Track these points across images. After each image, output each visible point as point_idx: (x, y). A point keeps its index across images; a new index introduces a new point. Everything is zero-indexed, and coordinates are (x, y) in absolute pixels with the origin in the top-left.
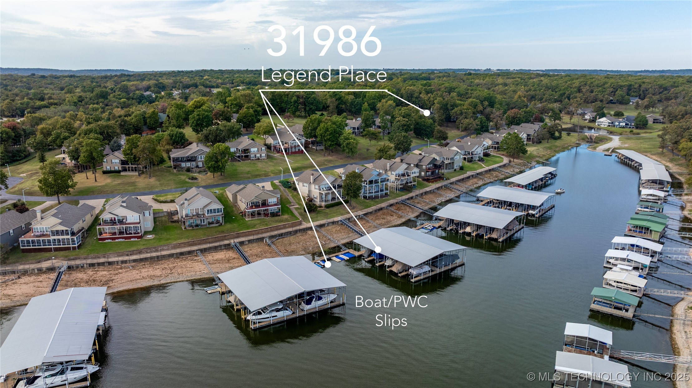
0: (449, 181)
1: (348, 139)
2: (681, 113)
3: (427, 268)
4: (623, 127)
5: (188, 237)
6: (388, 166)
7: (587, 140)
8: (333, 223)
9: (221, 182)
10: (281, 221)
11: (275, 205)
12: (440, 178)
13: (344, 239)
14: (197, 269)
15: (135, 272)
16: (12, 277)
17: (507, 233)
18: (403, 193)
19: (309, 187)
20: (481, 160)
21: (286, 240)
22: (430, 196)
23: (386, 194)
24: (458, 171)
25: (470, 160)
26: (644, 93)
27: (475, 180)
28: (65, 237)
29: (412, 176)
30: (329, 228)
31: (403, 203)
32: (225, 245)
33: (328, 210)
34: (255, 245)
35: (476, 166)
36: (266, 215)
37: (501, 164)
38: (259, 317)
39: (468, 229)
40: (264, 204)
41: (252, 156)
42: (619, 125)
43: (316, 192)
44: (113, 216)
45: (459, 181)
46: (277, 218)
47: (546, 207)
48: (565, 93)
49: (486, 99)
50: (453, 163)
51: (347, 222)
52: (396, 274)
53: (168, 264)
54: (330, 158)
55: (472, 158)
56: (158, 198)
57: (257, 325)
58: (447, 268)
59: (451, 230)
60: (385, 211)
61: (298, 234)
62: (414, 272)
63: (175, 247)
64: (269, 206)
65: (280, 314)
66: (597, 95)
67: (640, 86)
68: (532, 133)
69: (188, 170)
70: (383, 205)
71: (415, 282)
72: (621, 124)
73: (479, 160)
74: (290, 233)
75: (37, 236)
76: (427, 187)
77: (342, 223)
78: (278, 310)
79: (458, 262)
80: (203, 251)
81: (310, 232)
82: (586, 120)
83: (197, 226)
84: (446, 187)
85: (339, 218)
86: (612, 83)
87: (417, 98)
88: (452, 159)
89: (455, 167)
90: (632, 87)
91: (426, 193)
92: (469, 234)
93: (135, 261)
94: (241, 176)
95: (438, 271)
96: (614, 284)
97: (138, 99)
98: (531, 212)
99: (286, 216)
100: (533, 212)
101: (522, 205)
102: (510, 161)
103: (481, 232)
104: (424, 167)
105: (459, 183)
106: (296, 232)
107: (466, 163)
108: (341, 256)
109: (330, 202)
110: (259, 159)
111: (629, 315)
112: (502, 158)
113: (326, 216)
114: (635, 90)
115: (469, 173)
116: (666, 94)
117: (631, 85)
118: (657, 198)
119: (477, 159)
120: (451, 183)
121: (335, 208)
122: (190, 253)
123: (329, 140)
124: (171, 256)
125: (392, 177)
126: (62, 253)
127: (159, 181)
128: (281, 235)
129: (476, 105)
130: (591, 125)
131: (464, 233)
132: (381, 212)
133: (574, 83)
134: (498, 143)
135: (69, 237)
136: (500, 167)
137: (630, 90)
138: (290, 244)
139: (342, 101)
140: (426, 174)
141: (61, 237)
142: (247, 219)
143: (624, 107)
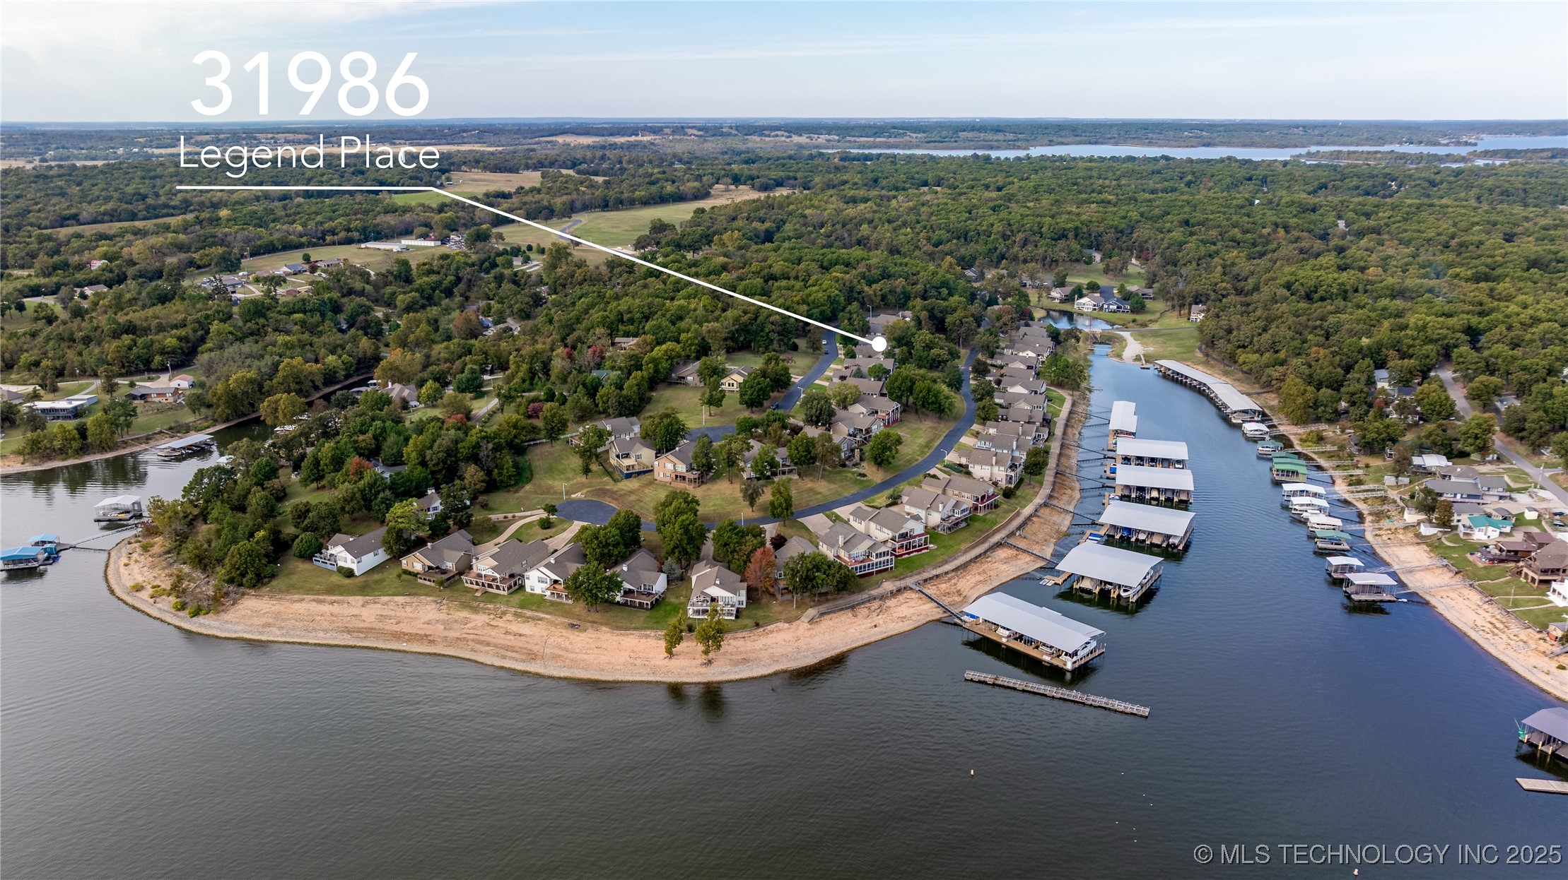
4: (1115, 312)
5: (963, 541)
7: (1096, 340)
8: (1040, 505)
10: (1008, 512)
11: (994, 495)
13: (1062, 521)
14: (1003, 569)
15: (964, 581)
16: (877, 603)
19: (991, 470)
21: (1028, 529)
27: (1070, 429)
30: (1042, 511)
31: (1058, 473)
36: (991, 507)
37: (1069, 401)
42: (1108, 308)
43: (1000, 474)
44: (906, 531)
45: (1064, 434)
46: (1000, 509)
52: (1158, 546)
54: (928, 423)
59: (1137, 497)
60: (1057, 484)
61: (1029, 523)
62: (1176, 541)
69: (843, 465)
70: (1049, 477)
72: (1111, 307)
73: (1047, 400)
74: (1025, 523)
75: (861, 562)
77: (1045, 504)
82: (1054, 299)
83: (950, 529)
85: (1039, 500)
94: (897, 464)
101: (1169, 460)
104: (1038, 424)
105: (1066, 438)
109: (1015, 483)
113: (1026, 499)
115: (1060, 421)
118: (1263, 433)
120: (1063, 440)
122: (980, 555)
123: (932, 402)
126: (885, 574)
127: (834, 483)
130: (1066, 307)
131: (1152, 498)
134: (1031, 368)
135: (889, 557)
136: (1073, 406)
141: (883, 559)
142: (981, 515)
143: (1084, 267)
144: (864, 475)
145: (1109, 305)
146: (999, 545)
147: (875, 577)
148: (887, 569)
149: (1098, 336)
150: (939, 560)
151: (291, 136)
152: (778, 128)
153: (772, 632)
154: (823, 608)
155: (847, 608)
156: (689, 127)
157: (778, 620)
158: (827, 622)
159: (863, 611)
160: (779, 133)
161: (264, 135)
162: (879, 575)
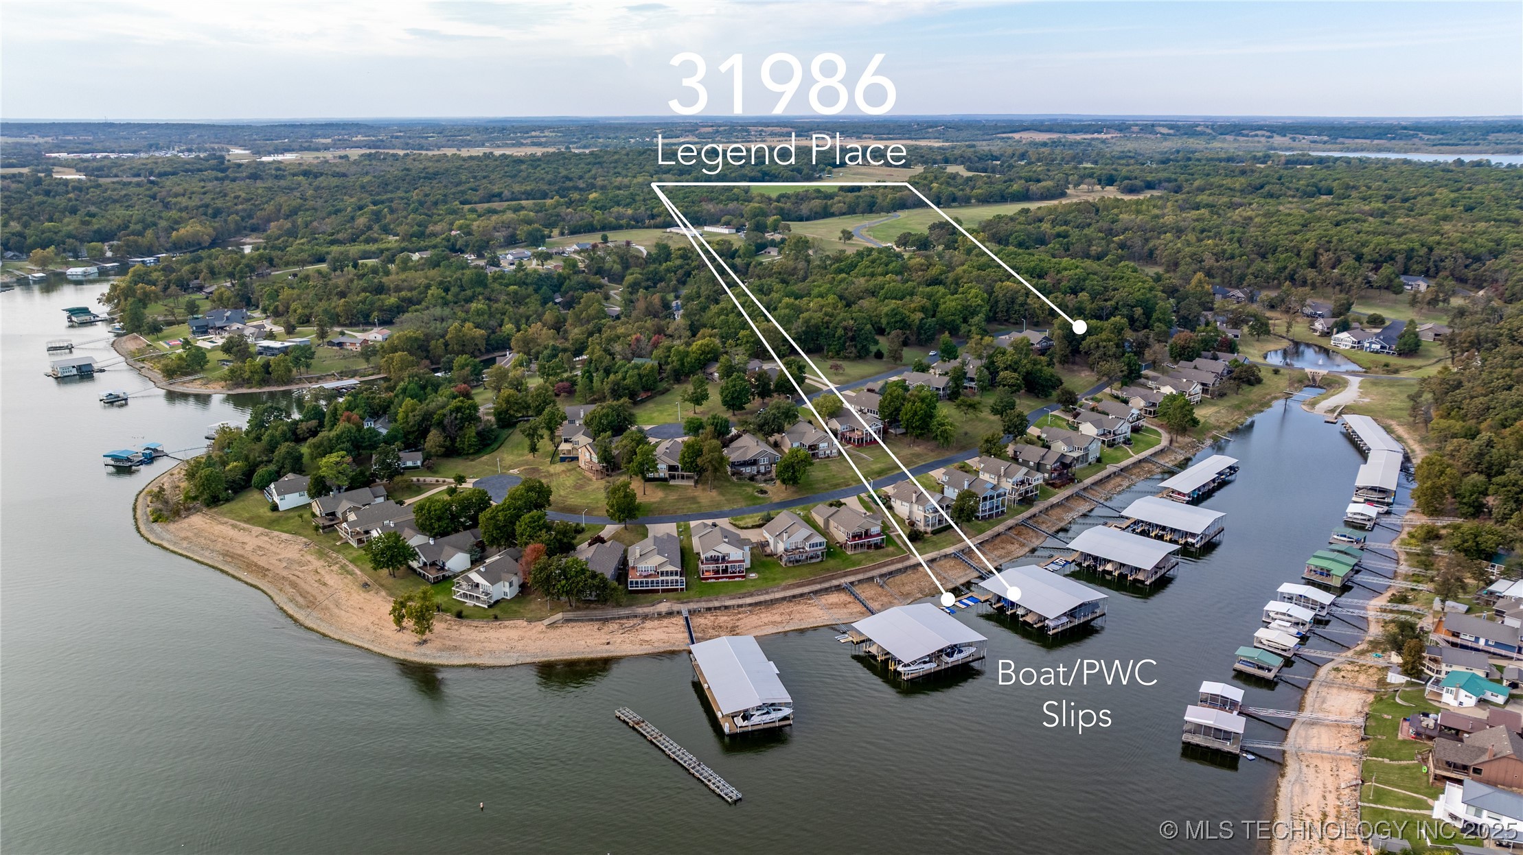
0: (1081, 485)
1: (943, 425)
2: (1469, 339)
3: (1065, 620)
4: (1377, 352)
5: (794, 577)
6: (1002, 470)
7: (1306, 382)
8: (946, 556)
9: (796, 497)
10: (888, 555)
11: (878, 535)
12: (1071, 480)
13: (959, 577)
14: (815, 614)
15: (754, 617)
16: (636, 621)
17: (1156, 573)
18: (1023, 508)
19: (910, 508)
20: (1127, 442)
21: (899, 578)
22: (1058, 511)
23: (1002, 512)
24: (1095, 465)
25: (1111, 445)
26: (1436, 266)
27: (1118, 479)
28: (674, 578)
29: (1034, 484)
30: (942, 562)
31: (1023, 524)
32: (836, 586)
33: (935, 538)
34: (865, 585)
35: (1119, 454)
36: (869, 547)
37: (1158, 448)
38: (908, 668)
39: (1109, 567)
40: (867, 534)
41: (821, 452)
42: (1370, 347)
43: (919, 514)
44: (717, 554)
45: (1095, 484)
46: (881, 551)
47: (1212, 532)
48: (1285, 268)
49: (1139, 303)
50: (1087, 454)
51: (960, 555)
52: (1030, 625)
53: (785, 608)
54: (917, 449)
55: (1114, 440)
56: (737, 523)
57: (909, 677)
58: (1086, 619)
59: (1088, 566)
60: (1003, 537)
61: (909, 572)
62: (1052, 624)
63: (785, 589)
64: (871, 536)
65: (927, 666)
66: (1344, 275)
67: (1431, 249)
68: (1210, 379)
69: (752, 478)
70: (1000, 528)
71: (1053, 634)
72: (1373, 346)
73: (1125, 443)
74: (899, 571)
75: (645, 577)
76: (1053, 495)
77: (955, 556)
78: (925, 662)
79: (1098, 612)
80: (816, 592)
81: (921, 569)
82: (1315, 331)
83: (797, 561)
84: (1077, 496)
85: (950, 550)
86: (1378, 244)
87: (1022, 305)
88: (1086, 449)
89: (1090, 460)
90: (1415, 254)
91: (1052, 506)
92: (1110, 573)
93: (750, 605)
94: (817, 486)
95: (1076, 622)
96: (1265, 642)
97: (535, 284)
98: (1190, 540)
99: (891, 549)
100: (1194, 541)
101: (1179, 531)
102: (1171, 442)
103: (1124, 571)
104: (1048, 467)
105: (1095, 488)
106: (906, 569)
107: (1107, 450)
108: (965, 601)
109: (937, 527)
110: (828, 457)
111: (1271, 675)
112: (1159, 435)
113: (936, 546)
114: (1420, 259)
115: (1111, 468)
116: (1475, 270)
117: (1412, 250)
118: (1367, 518)
119: (1122, 440)
120: (1085, 489)
121: (943, 534)
122: (802, 595)
123: (917, 427)
124: (784, 599)
125: (1007, 485)
126: (671, 595)
127: (724, 495)
128: (891, 573)
129: (1122, 329)
130: (1323, 342)
131: (1105, 571)
132: (999, 539)
133: (1307, 241)
134: (1154, 405)
135: (678, 578)
136: (1155, 454)
137: (1411, 259)
138: (903, 584)
139: (906, 323)
140: (1050, 476)
141: (670, 578)
142: (849, 553)
143: (1393, 296)
144: (765, 492)
145: (1371, 343)
146: (838, 588)
147: (656, 596)
148: (676, 590)
149: (1318, 379)
150: (744, 591)
151: (777, 129)
152: (1260, 128)
153: (505, 627)
154: (570, 615)
155: (597, 620)
156: (1160, 125)
157: (522, 618)
158: (567, 630)
159: (613, 626)
160: (1259, 132)
161: (755, 128)
162: (664, 594)
